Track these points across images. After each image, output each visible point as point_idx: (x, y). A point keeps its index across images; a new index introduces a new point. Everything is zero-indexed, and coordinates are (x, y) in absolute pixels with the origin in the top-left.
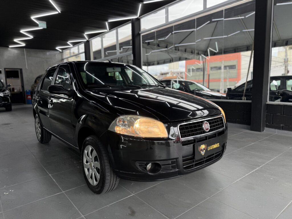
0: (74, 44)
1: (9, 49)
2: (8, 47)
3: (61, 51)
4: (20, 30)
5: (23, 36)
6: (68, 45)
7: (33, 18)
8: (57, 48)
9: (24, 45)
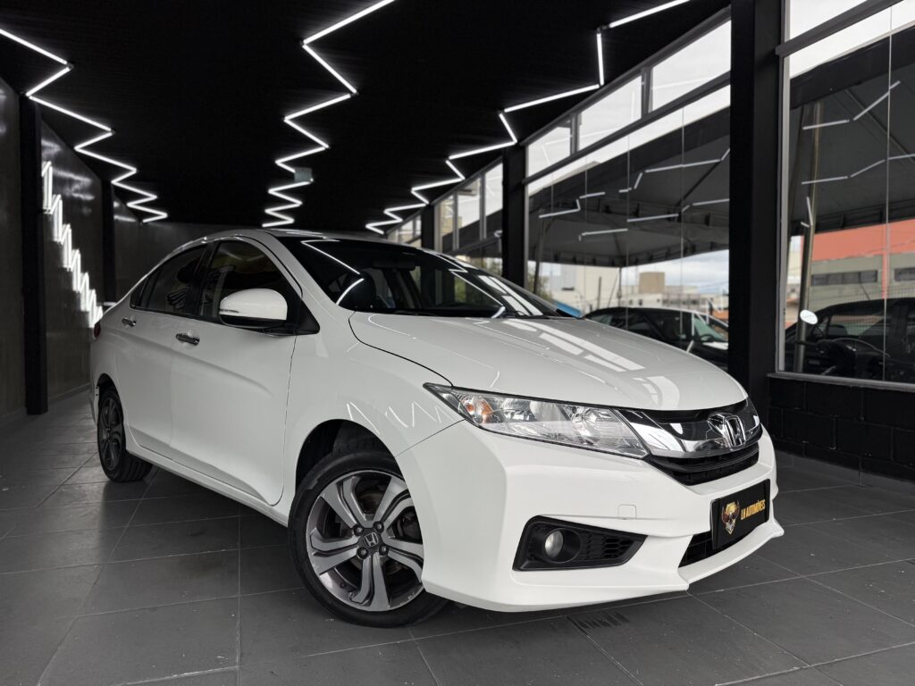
2: (261, 227)
3: (381, 232)
4: (268, 189)
5: (276, 201)
6: (389, 218)
7: (280, 162)
8: (370, 226)
9: (290, 221)
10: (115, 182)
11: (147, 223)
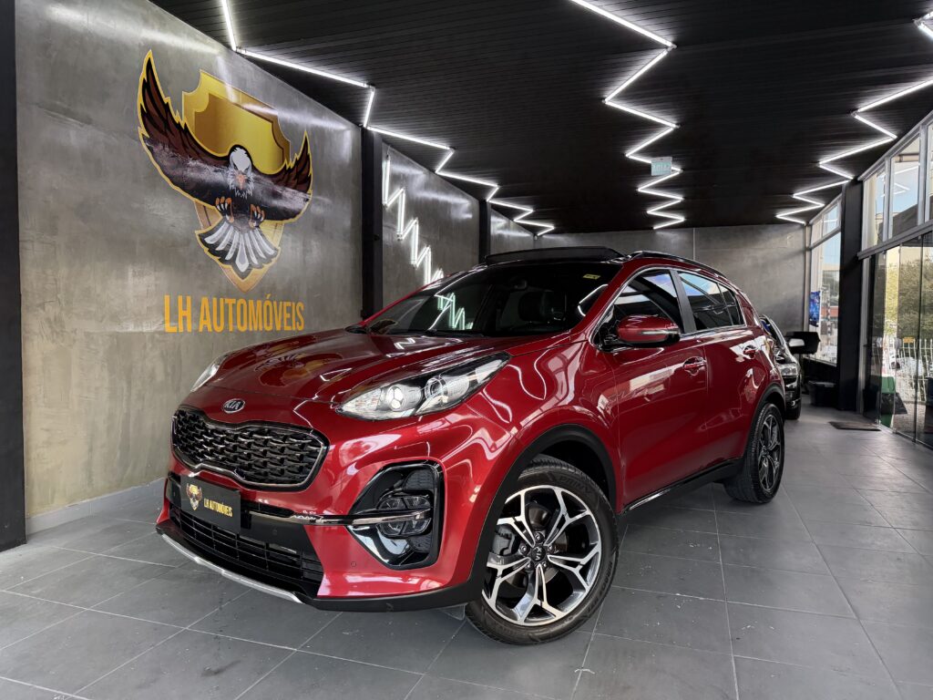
1: (659, 233)
2: (652, 228)
3: (803, 222)
4: (636, 188)
6: (803, 203)
7: (632, 154)
8: (781, 215)
9: (680, 219)
10: (489, 199)
11: (541, 236)
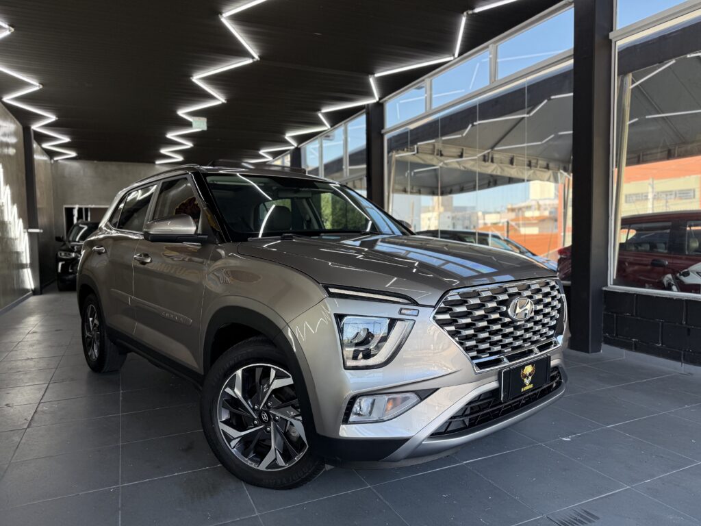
0: (275, 155)
1: (157, 167)
2: (154, 163)
3: (253, 167)
4: (165, 134)
5: (172, 143)
6: (262, 157)
7: (182, 113)
8: (244, 163)
9: (180, 158)
10: (36, 127)
11: (57, 161)
